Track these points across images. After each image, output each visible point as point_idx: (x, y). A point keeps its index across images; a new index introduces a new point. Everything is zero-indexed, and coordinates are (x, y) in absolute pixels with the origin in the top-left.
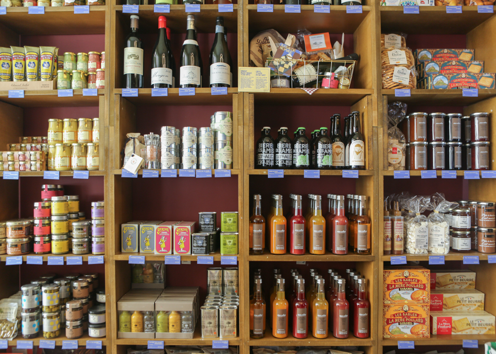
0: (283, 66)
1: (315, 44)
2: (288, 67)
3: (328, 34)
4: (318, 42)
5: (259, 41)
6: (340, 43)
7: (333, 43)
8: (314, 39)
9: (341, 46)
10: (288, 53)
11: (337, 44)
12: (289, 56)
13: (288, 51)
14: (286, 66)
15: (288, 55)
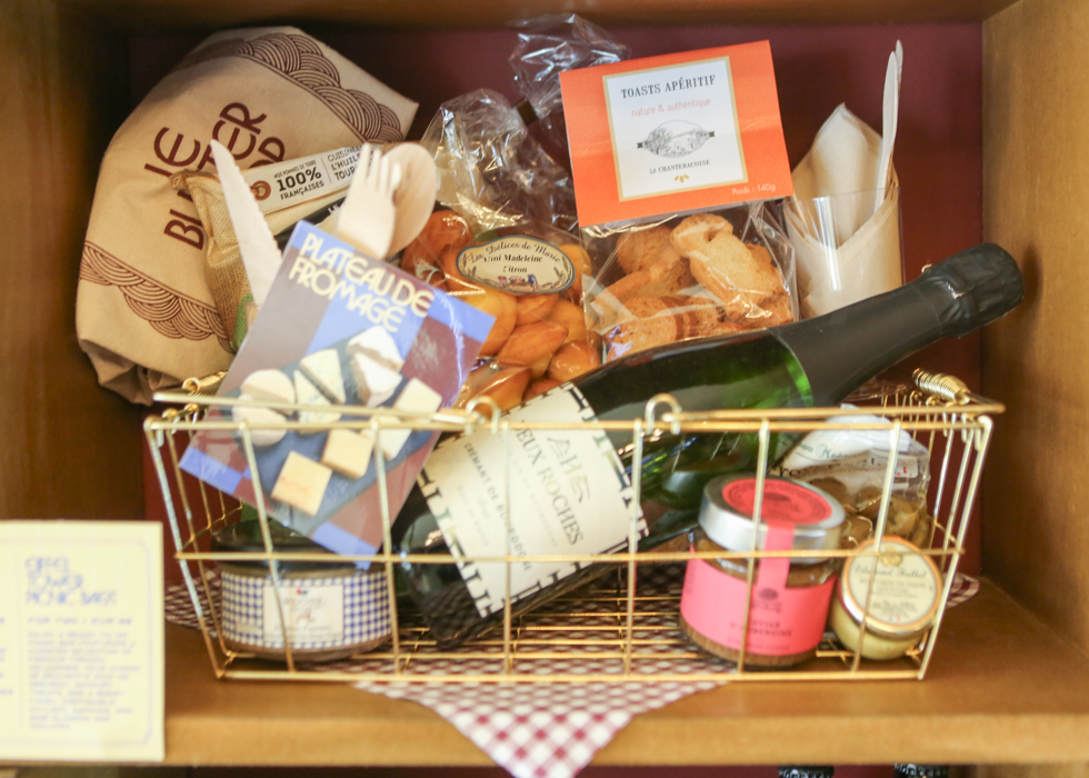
0: (314, 444)
1: (654, 143)
2: (358, 466)
3: (760, 53)
4: (678, 127)
5: (166, 146)
6: (871, 119)
7: (800, 136)
8: (648, 100)
9: (872, 149)
10: (364, 325)
11: (839, 134)
12: (373, 355)
13: (365, 305)
14: (349, 452)
15: (367, 339)
